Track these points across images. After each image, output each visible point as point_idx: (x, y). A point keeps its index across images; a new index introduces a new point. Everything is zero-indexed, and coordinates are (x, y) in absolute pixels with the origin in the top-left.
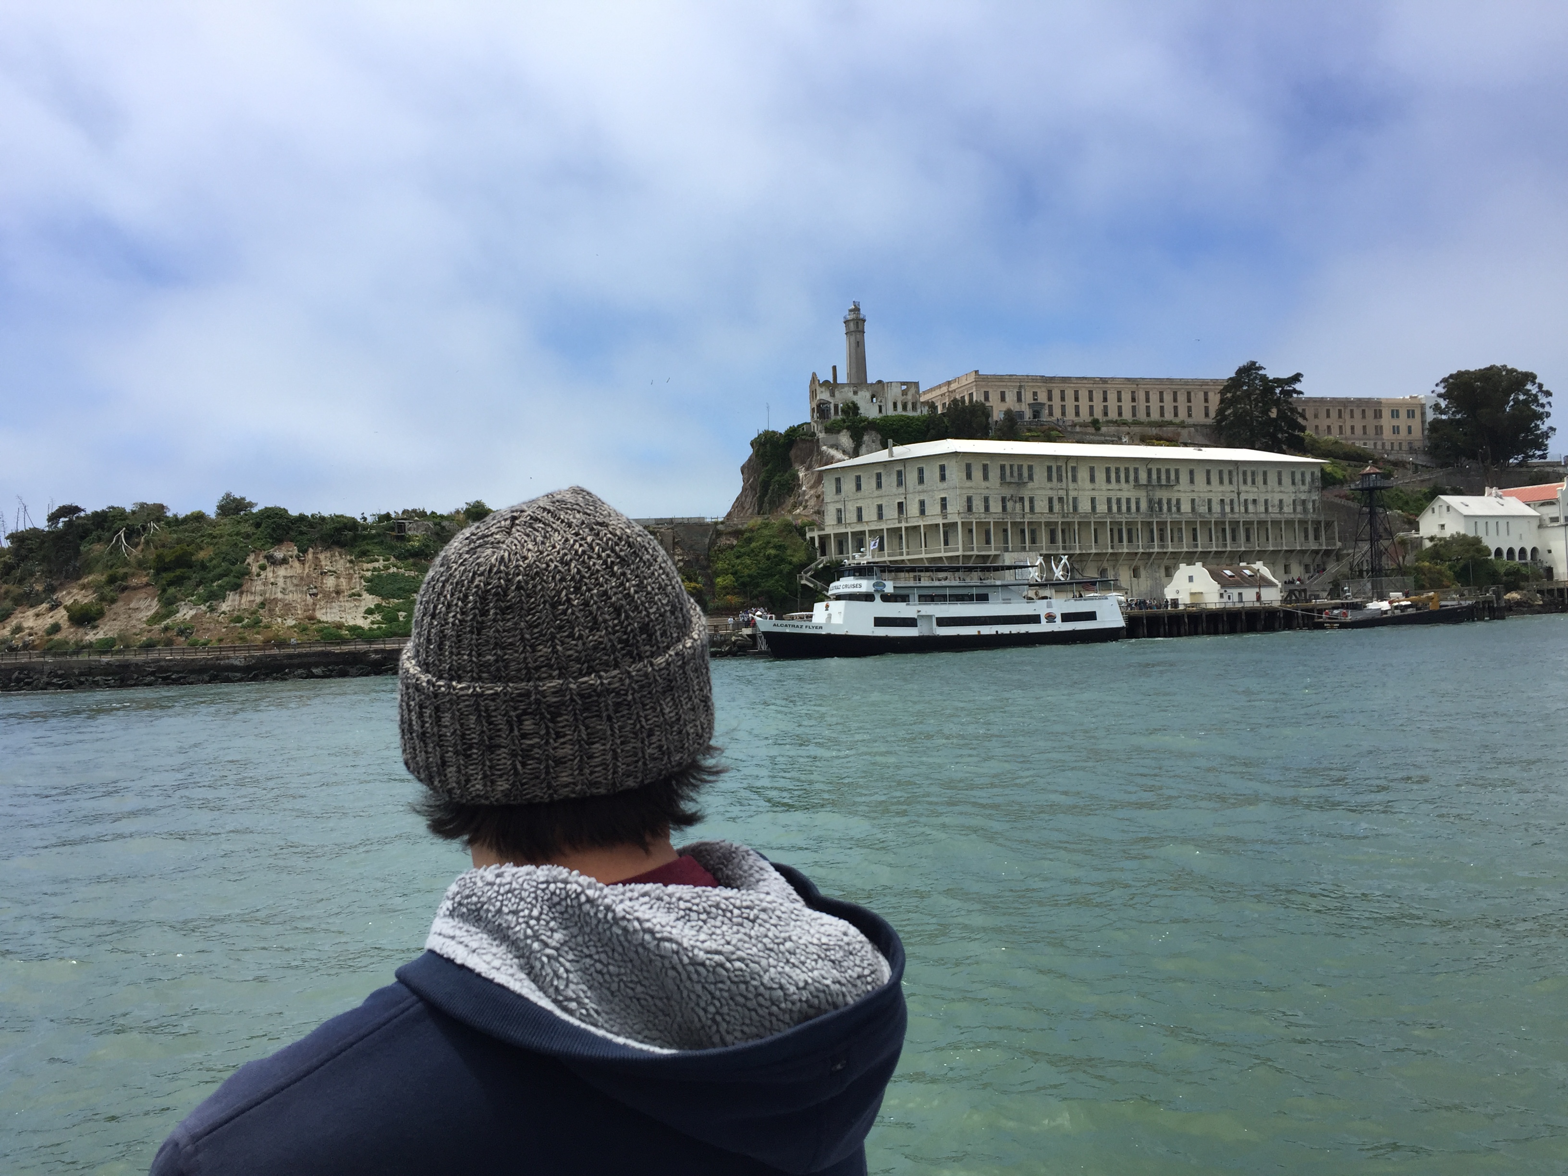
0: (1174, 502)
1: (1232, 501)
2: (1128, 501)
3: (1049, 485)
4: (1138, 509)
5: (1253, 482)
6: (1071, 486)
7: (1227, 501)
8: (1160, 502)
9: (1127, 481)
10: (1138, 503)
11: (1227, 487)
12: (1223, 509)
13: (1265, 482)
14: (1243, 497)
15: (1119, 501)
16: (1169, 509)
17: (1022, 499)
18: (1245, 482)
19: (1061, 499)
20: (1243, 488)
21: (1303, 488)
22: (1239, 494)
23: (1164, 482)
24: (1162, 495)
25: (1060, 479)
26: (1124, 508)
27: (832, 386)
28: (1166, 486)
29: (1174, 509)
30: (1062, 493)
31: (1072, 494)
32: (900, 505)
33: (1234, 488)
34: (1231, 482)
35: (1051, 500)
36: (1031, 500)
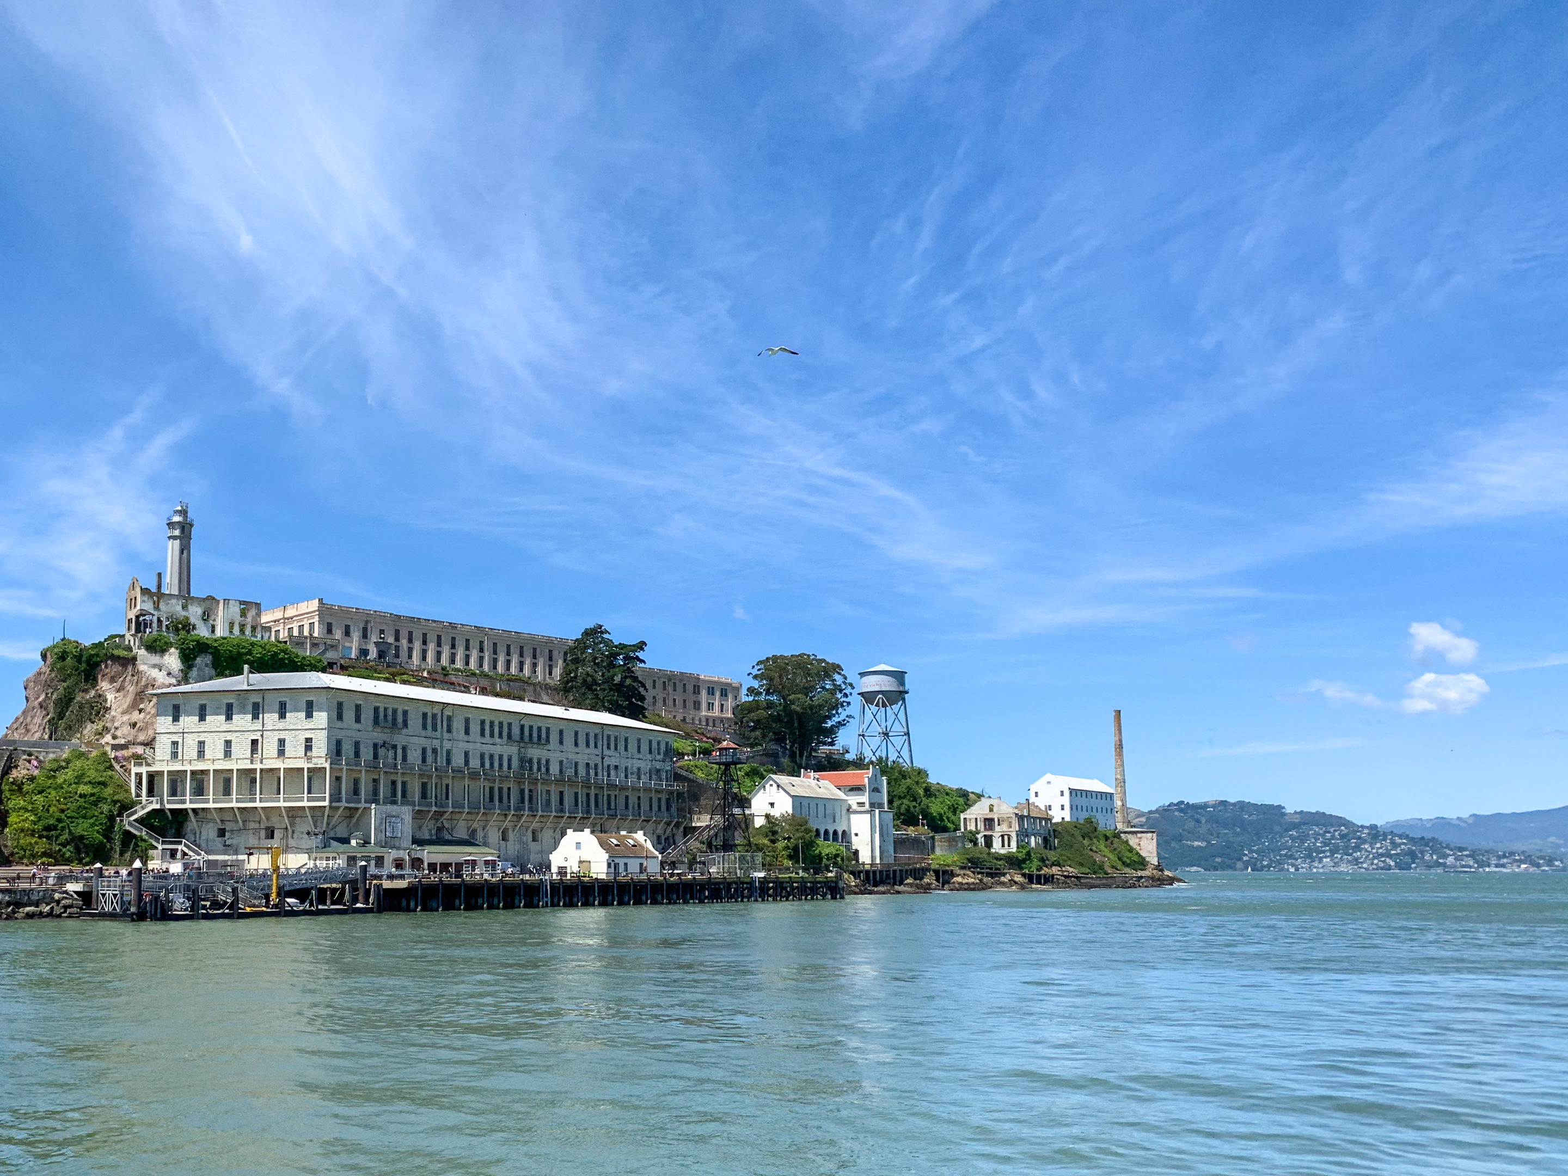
0: (543, 762)
1: (596, 765)
2: (501, 757)
3: (423, 733)
4: (509, 767)
5: (616, 749)
6: (446, 736)
7: (592, 765)
8: (530, 761)
9: (501, 736)
10: (509, 760)
11: (592, 750)
12: (588, 773)
13: (626, 749)
14: (607, 761)
15: (491, 757)
16: (539, 769)
17: (394, 747)
18: (609, 748)
19: (434, 751)
20: (606, 752)
21: (659, 757)
22: (603, 758)
23: (535, 739)
24: (534, 753)
25: (435, 729)
26: (496, 765)
27: (156, 596)
28: (537, 744)
29: (543, 769)
30: (436, 743)
31: (447, 745)
32: (254, 742)
33: (598, 752)
34: (596, 746)
35: (424, 751)
36: (404, 749)
